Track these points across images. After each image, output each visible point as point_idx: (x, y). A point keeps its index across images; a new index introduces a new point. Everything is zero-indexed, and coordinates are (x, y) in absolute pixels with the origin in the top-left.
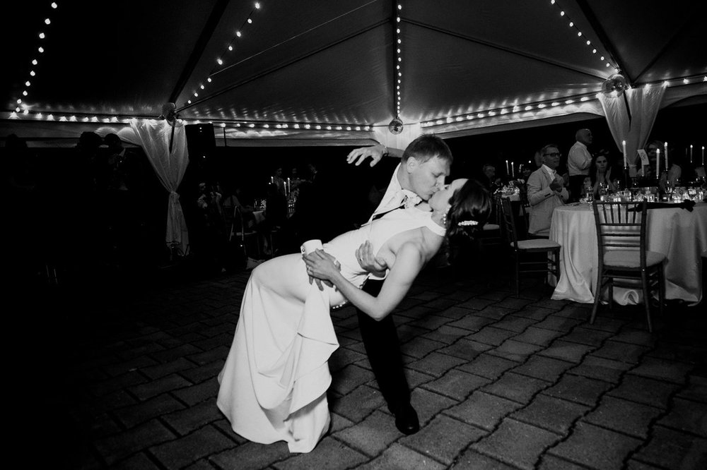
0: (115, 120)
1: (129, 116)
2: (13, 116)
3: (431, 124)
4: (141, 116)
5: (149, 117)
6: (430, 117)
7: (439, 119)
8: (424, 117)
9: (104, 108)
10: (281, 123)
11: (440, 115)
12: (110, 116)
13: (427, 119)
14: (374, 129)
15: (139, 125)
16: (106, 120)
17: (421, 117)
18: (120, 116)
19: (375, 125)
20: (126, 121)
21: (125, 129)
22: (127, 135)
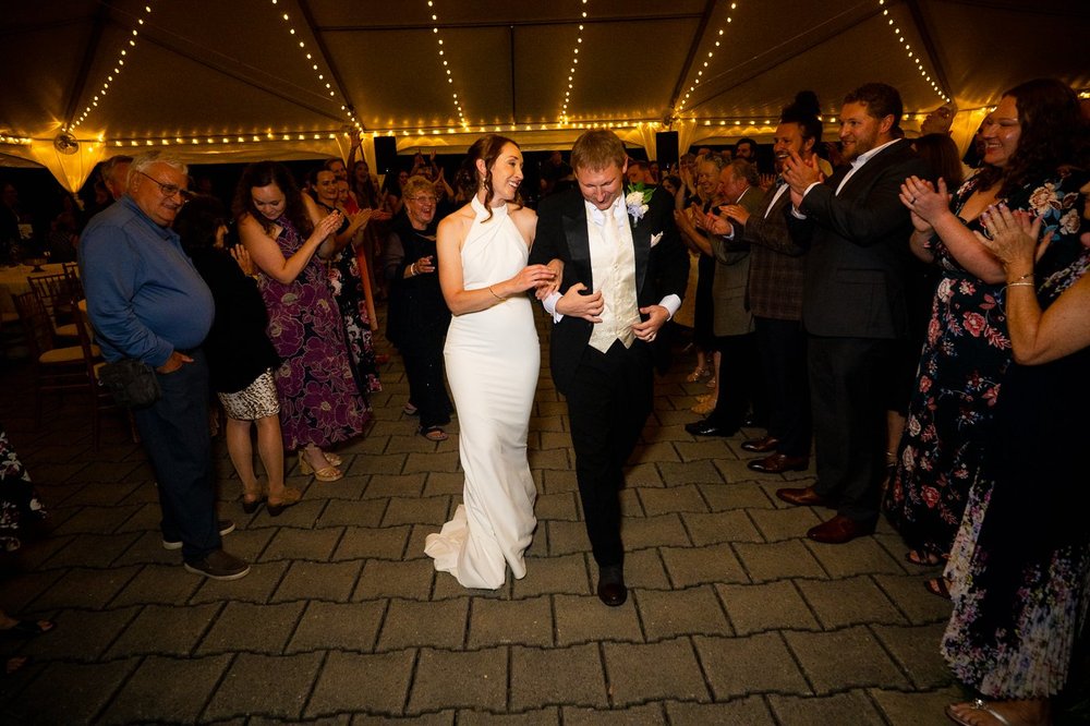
0: (626, 124)
1: (637, 121)
2: (559, 126)
4: (646, 120)
5: (653, 120)
9: (619, 115)
12: (622, 121)
14: (916, 117)
15: (644, 127)
16: (619, 125)
17: (989, 99)
18: (630, 121)
19: (920, 110)
20: (634, 125)
21: (633, 131)
22: (635, 137)
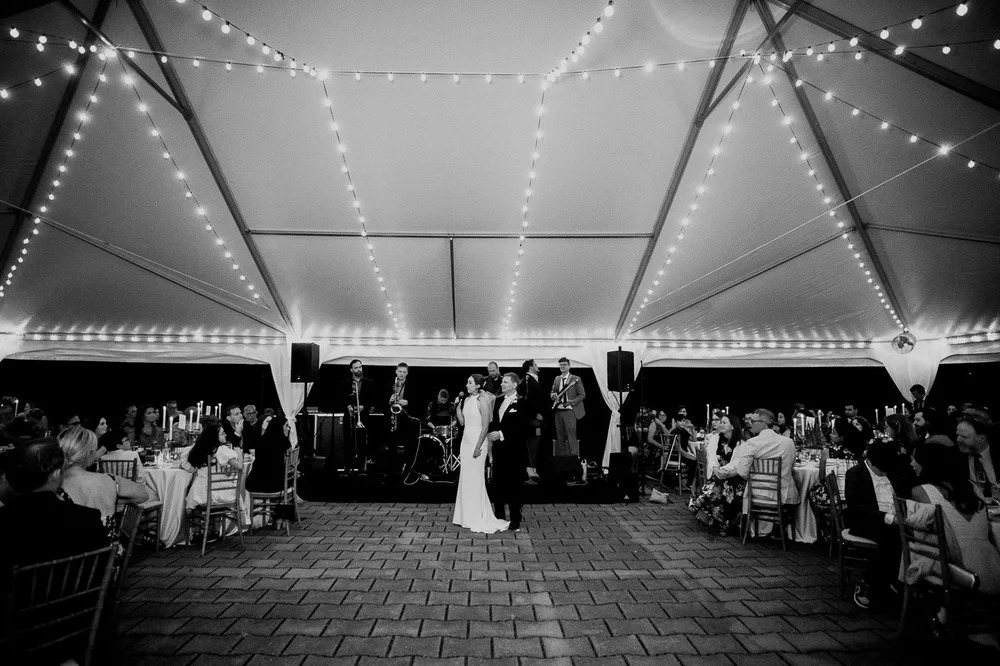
0: (572, 343)
1: (584, 340)
3: (964, 340)
4: (594, 340)
5: (601, 340)
6: (964, 329)
7: (976, 335)
8: (954, 328)
9: (564, 333)
10: (738, 342)
11: (978, 328)
12: (569, 340)
13: (956, 333)
14: (872, 345)
15: (592, 347)
16: (565, 344)
17: (947, 330)
18: (577, 340)
19: (875, 339)
20: (581, 343)
